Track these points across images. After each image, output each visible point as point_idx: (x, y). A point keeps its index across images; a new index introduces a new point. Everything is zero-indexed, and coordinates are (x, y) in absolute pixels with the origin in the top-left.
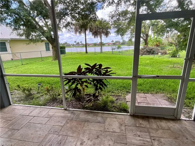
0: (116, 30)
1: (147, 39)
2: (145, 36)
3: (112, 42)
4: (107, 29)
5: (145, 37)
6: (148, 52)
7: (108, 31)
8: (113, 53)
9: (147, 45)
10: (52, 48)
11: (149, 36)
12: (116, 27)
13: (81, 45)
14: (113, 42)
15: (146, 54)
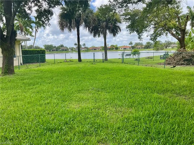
0: (130, 23)
1: (183, 37)
2: (180, 33)
3: (130, 44)
4: (115, 23)
5: (179, 35)
6: (187, 60)
7: (117, 25)
8: (123, 62)
9: (185, 48)
10: (2, 52)
11: (186, 33)
12: (129, 19)
13: (83, 48)
14: (132, 45)
15: (182, 64)
